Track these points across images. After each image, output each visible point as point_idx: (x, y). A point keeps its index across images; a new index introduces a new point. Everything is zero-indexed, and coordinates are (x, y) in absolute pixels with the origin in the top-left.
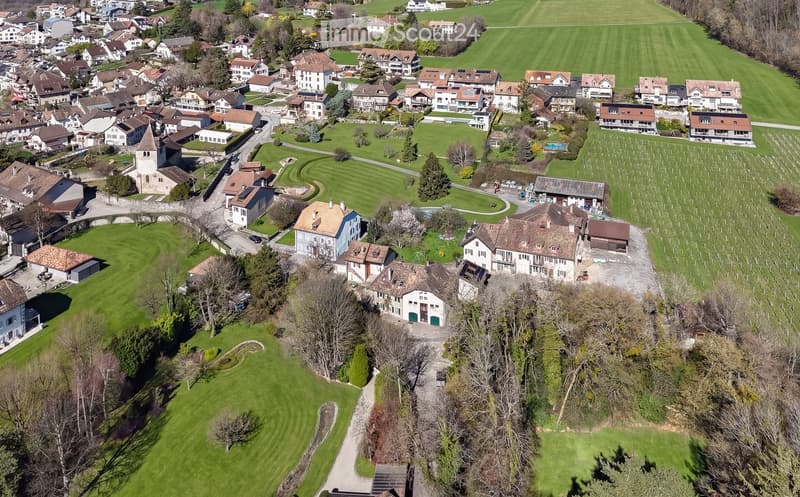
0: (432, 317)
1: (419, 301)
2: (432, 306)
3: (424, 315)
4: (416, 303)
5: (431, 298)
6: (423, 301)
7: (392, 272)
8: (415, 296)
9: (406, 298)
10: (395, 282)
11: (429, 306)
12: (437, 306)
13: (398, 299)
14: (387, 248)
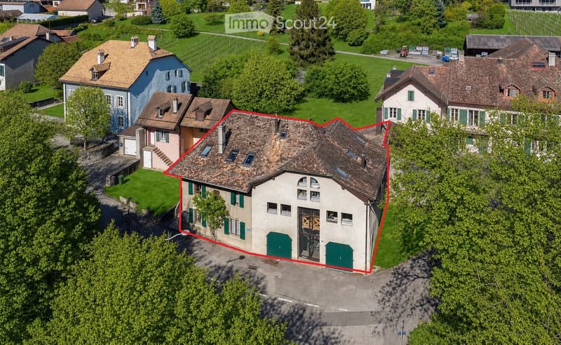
0: (330, 246)
1: (295, 203)
2: (332, 215)
3: (309, 238)
4: (286, 208)
5: (332, 195)
6: (309, 203)
7: (227, 136)
8: (285, 188)
9: (262, 194)
10: (232, 157)
11: (323, 216)
12: (348, 216)
13: (241, 195)
14: (228, 101)
